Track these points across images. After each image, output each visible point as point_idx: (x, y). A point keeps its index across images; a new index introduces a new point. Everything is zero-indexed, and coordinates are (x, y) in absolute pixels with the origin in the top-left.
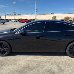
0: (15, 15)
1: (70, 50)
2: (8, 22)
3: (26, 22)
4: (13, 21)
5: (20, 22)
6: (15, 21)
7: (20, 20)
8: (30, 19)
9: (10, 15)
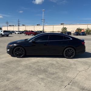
0: (19, 25)
1: (66, 53)
2: (11, 34)
3: (32, 35)
4: (17, 33)
5: (25, 34)
6: (19, 32)
7: (24, 31)
8: (36, 31)
9: (13, 26)
